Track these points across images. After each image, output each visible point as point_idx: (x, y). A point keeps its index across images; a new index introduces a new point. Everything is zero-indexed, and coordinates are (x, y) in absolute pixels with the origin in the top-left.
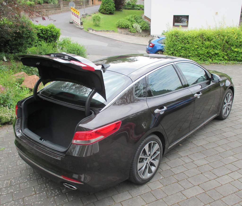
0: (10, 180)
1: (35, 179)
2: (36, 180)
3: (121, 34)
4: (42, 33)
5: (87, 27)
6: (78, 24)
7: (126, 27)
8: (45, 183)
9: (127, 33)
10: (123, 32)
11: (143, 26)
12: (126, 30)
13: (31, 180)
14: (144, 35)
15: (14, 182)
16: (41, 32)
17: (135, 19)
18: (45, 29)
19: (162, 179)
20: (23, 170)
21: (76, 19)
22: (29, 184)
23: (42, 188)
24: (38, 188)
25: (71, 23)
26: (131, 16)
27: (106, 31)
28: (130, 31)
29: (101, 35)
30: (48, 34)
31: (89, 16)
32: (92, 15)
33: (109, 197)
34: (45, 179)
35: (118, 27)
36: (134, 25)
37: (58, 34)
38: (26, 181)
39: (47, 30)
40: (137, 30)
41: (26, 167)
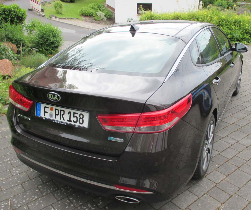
0: (10, 200)
1: (49, 192)
2: (51, 194)
3: (86, 22)
4: (5, 14)
5: (49, 15)
6: (39, 11)
7: (90, 15)
8: (67, 197)
9: (91, 21)
10: (88, 20)
11: (107, 14)
12: (90, 18)
13: (44, 196)
14: (109, 23)
15: (18, 203)
16: (3, 13)
17: (98, 7)
18: (8, 9)
19: (219, 167)
20: (25, 182)
21: (35, 6)
22: (41, 201)
23: (66, 206)
24: (60, 205)
25: (30, 10)
26: (93, 4)
27: (70, 19)
28: (95, 19)
29: (65, 22)
30: (12, 15)
31: (49, 4)
32: (52, 3)
33: (168, 202)
34: (64, 190)
35: (82, 15)
36: (98, 13)
37: (24, 15)
38: (37, 198)
39: (10, 11)
40: (101, 18)
41: (28, 177)
